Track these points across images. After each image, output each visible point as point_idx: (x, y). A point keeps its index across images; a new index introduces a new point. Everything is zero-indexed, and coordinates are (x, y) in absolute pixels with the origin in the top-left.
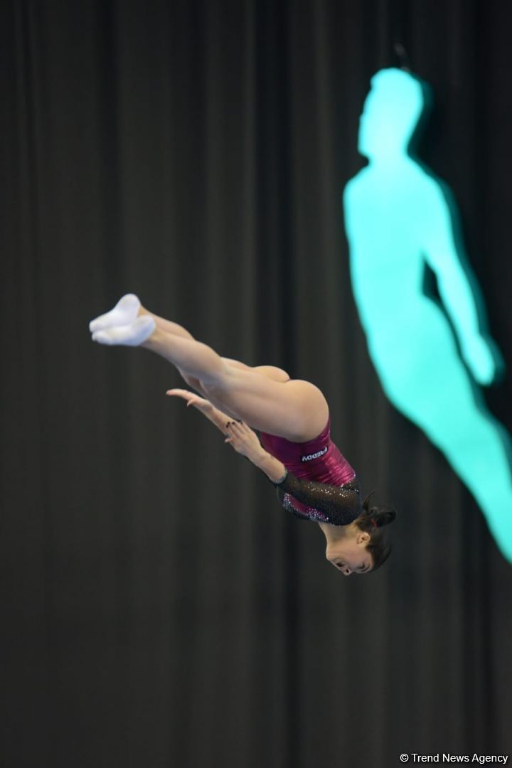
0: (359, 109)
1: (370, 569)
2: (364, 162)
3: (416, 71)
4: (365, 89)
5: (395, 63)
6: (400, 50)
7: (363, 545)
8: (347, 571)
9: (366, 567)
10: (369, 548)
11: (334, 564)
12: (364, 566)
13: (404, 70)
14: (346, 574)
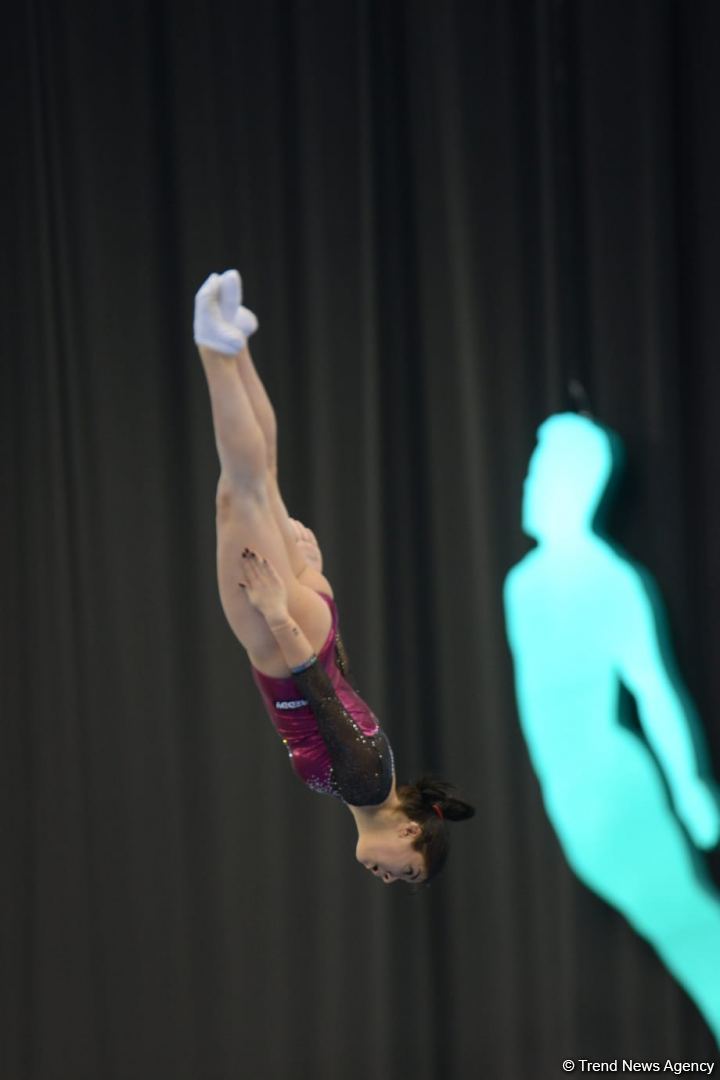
0: (522, 471)
1: (423, 877)
2: (531, 544)
3: (600, 416)
4: (530, 444)
5: (570, 406)
6: (576, 390)
7: (409, 840)
8: (387, 877)
9: (415, 873)
10: (417, 846)
11: (368, 867)
12: (411, 873)
13: (583, 415)
14: (386, 881)
